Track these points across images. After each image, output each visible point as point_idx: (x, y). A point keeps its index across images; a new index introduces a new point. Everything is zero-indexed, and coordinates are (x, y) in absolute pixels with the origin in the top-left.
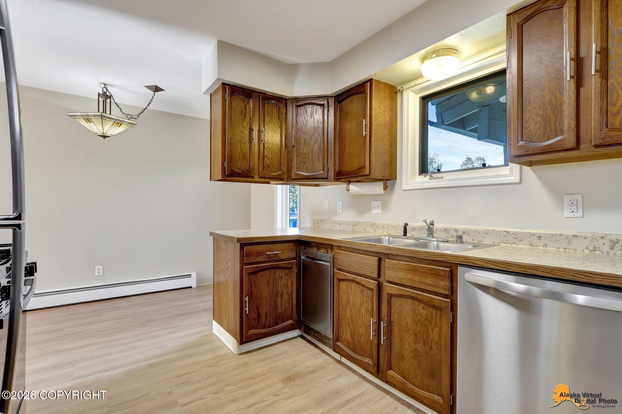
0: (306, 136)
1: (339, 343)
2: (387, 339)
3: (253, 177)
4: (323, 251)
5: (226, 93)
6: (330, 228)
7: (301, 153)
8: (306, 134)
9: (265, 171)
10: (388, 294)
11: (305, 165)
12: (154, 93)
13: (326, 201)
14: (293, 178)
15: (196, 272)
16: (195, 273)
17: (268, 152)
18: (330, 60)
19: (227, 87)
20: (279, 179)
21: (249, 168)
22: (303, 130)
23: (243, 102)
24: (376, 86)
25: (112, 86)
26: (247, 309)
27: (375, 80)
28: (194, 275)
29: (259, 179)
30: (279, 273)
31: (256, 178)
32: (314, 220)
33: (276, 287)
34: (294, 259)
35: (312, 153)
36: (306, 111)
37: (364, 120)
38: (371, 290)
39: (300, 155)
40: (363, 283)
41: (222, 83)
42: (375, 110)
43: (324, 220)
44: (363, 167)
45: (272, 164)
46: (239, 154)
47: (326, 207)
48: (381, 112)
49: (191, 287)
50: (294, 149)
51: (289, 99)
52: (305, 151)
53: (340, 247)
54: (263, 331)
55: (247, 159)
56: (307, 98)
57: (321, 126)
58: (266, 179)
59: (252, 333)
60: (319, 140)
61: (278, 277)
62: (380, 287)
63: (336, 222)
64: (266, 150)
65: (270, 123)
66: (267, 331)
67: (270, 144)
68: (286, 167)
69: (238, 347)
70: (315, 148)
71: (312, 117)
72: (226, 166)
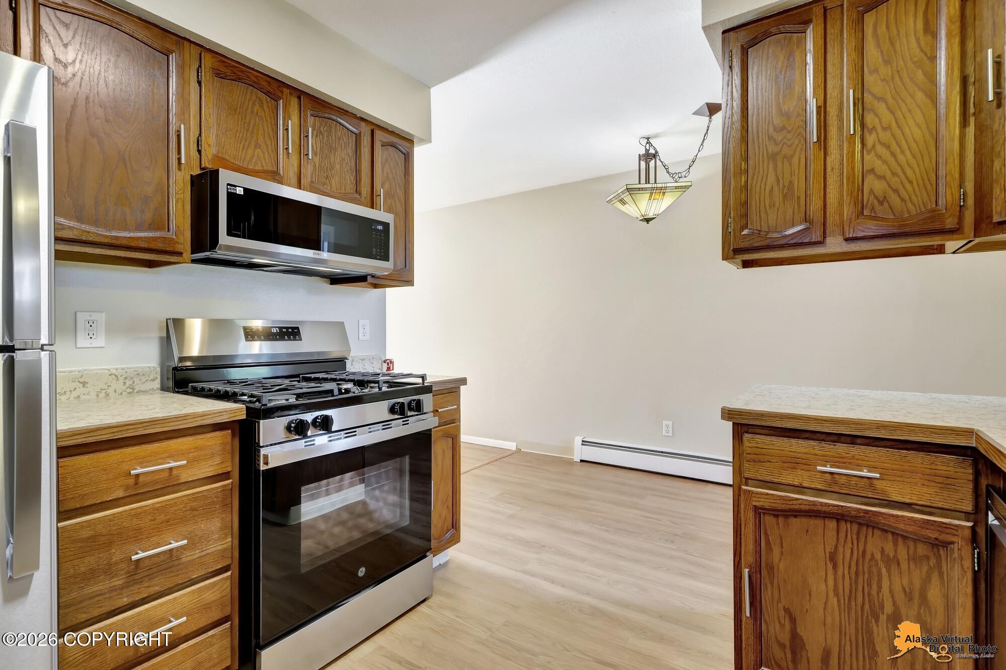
3: (819, 243)
5: (731, 51)
12: (710, 118)
17: (879, 158)
19: (735, 36)
21: (805, 219)
23: (782, 48)
25: (656, 136)
29: (844, 243)
31: (834, 244)
34: (961, 514)
41: (724, 32)
45: (896, 191)
55: (799, 198)
61: (878, 557)
65: (887, 62)
67: (886, 129)
72: (731, 228)
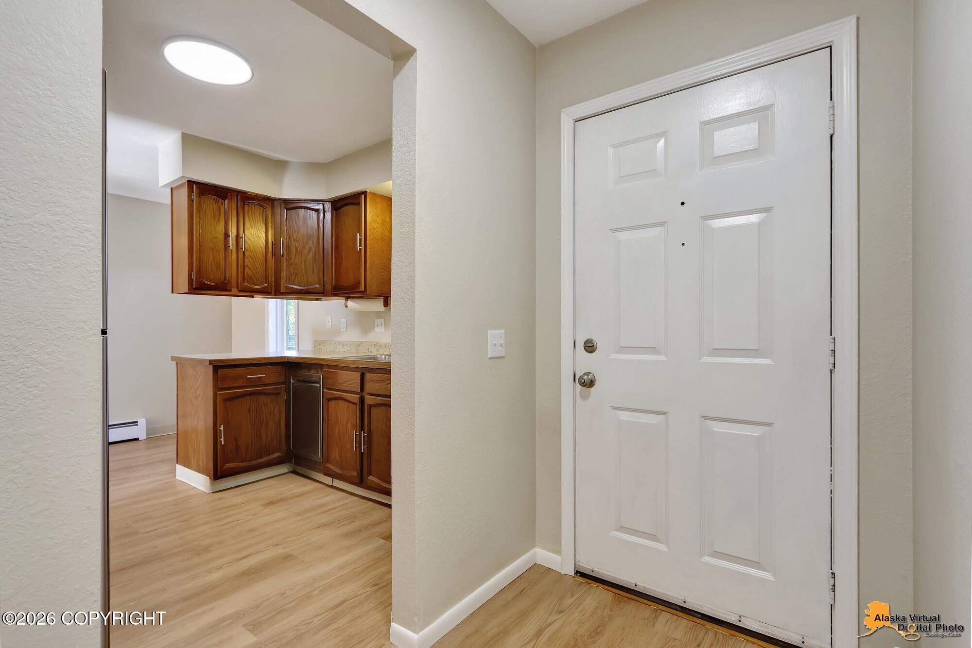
0: (297, 245)
1: (329, 465)
2: (367, 447)
3: (230, 290)
4: (313, 372)
5: (193, 192)
6: (333, 350)
7: (292, 264)
8: (298, 241)
9: (245, 283)
10: (368, 405)
11: (297, 277)
13: (329, 318)
14: (281, 291)
15: (144, 418)
16: (144, 420)
17: (249, 261)
18: (325, 161)
19: (194, 185)
20: (266, 292)
21: (225, 279)
22: (295, 237)
23: (216, 202)
24: (371, 199)
26: (222, 440)
27: (370, 193)
28: (142, 422)
29: (238, 292)
30: (263, 399)
31: (234, 291)
32: (315, 342)
33: (260, 415)
34: (282, 383)
35: (305, 264)
36: (298, 215)
37: (358, 234)
38: (355, 404)
39: (290, 265)
40: (348, 399)
41: (188, 181)
42: (370, 224)
43: (326, 341)
44: (359, 283)
45: (255, 276)
46: (211, 264)
47: (329, 325)
48: (378, 226)
49: (137, 439)
50: (282, 258)
51: (276, 200)
52: (296, 261)
53: (329, 366)
54: (243, 464)
55: (222, 270)
56: (299, 201)
57: (316, 233)
58: (248, 292)
59: (229, 467)
60: (313, 249)
61: (262, 404)
62: (362, 400)
63: (339, 343)
64: (246, 258)
65: (252, 227)
66: (248, 465)
67: (252, 251)
68: (273, 278)
69: (212, 484)
70: (308, 259)
71: (305, 222)
72: (194, 277)
